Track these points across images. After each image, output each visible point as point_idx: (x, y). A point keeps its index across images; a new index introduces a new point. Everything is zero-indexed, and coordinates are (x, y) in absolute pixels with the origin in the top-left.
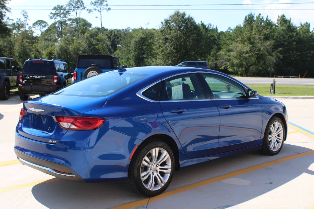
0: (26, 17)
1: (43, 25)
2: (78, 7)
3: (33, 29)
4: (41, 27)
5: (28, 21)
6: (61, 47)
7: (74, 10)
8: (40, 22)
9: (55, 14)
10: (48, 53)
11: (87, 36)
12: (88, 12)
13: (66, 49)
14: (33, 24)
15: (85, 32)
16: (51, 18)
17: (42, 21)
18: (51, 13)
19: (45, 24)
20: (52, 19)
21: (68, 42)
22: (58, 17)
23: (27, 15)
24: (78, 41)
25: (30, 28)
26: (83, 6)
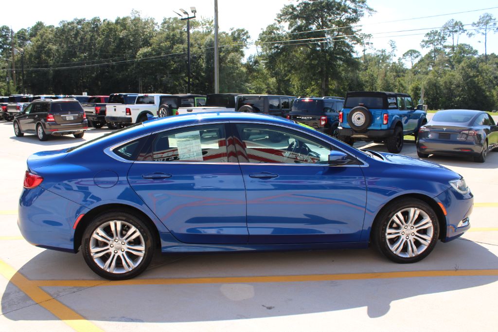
0: (393, 48)
1: (415, 55)
2: (456, 31)
3: (403, 61)
4: (413, 58)
5: (395, 52)
6: (429, 80)
7: (449, 35)
8: (412, 52)
9: (427, 42)
10: (413, 88)
11: (462, 66)
12: (468, 35)
13: (436, 83)
14: (404, 55)
15: (462, 61)
16: (423, 46)
17: (413, 50)
18: (423, 41)
19: (417, 54)
20: (424, 48)
21: (438, 74)
22: (431, 45)
23: (395, 44)
24: (452, 73)
25: (399, 59)
26: (463, 29)
